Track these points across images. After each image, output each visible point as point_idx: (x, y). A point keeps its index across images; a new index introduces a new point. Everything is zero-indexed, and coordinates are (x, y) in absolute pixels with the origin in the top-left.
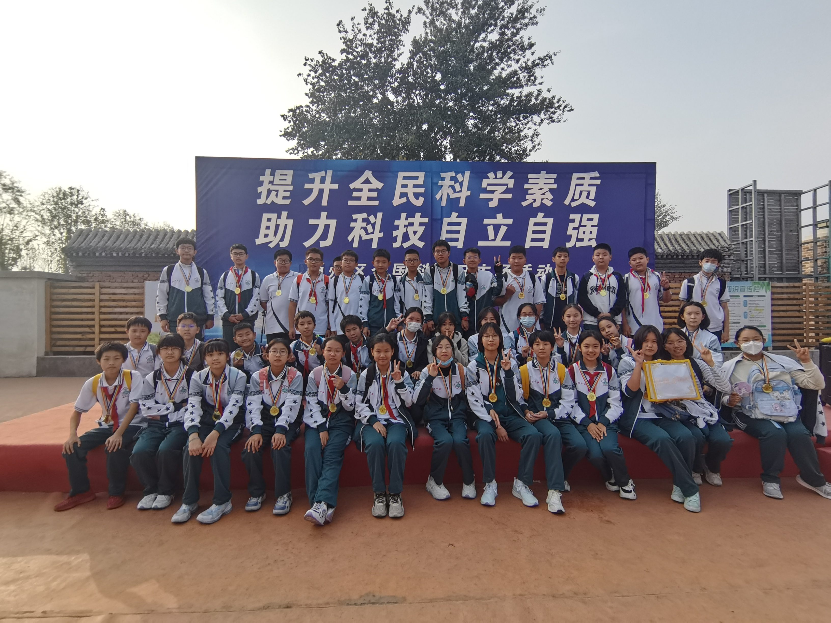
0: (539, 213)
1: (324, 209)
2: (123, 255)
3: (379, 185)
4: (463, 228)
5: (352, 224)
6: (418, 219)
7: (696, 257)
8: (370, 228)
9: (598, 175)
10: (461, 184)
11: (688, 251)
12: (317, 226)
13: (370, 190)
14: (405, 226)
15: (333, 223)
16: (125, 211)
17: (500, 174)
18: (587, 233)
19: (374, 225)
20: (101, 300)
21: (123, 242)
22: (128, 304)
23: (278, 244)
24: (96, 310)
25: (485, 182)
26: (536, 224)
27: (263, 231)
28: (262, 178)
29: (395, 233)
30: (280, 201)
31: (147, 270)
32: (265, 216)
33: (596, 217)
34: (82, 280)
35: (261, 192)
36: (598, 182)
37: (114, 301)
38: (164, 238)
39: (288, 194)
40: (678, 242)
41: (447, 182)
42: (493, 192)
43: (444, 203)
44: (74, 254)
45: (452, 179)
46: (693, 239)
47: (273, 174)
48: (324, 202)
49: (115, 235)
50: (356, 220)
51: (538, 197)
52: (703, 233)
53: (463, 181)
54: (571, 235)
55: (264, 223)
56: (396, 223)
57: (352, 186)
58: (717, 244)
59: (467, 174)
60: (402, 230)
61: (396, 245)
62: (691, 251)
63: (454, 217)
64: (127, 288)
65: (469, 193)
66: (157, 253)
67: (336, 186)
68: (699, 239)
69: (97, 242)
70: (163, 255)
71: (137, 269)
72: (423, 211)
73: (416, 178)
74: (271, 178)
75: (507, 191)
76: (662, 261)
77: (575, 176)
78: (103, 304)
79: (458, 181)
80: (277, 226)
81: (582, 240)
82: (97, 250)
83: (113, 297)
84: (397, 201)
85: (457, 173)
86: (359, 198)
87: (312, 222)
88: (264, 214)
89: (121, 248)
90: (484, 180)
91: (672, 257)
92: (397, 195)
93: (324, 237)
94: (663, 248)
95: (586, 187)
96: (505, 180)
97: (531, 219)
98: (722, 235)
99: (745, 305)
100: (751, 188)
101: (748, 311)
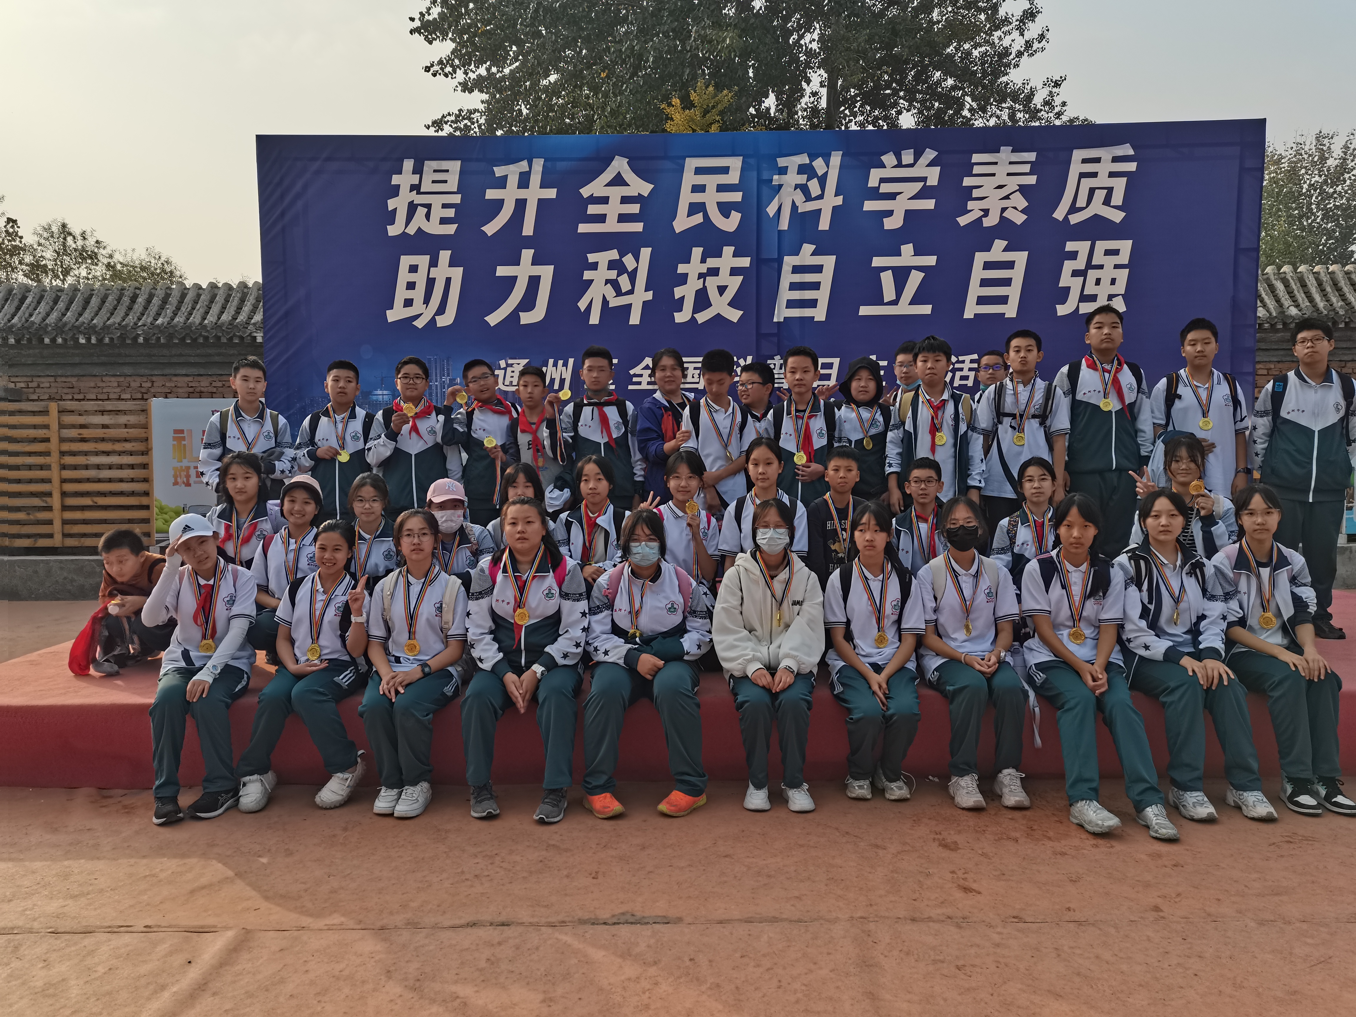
0: (997, 241)
1: (528, 242)
3: (645, 188)
4: (826, 278)
5: (587, 275)
6: (728, 259)
8: (624, 283)
9: (1131, 152)
10: (823, 181)
12: (512, 280)
13: (625, 200)
14: (701, 276)
15: (546, 273)
17: (908, 157)
18: (1106, 281)
19: (633, 276)
20: (62, 440)
22: (118, 447)
23: (433, 321)
24: (53, 460)
25: (875, 177)
26: (988, 266)
27: (401, 293)
28: (396, 179)
29: (678, 292)
30: (434, 228)
31: (147, 372)
32: (406, 261)
33: (1125, 246)
35: (395, 210)
36: (1132, 167)
37: (85, 440)
38: (181, 302)
39: (451, 213)
41: (793, 178)
42: (892, 196)
43: (784, 225)
45: (802, 169)
47: (418, 170)
48: (528, 229)
50: (594, 266)
51: (994, 204)
53: (826, 174)
54: (1068, 289)
55: (404, 276)
56: (682, 268)
57: (585, 192)
59: (836, 159)
60: (694, 284)
61: (681, 317)
63: (807, 255)
64: (113, 412)
65: (839, 201)
66: (170, 337)
67: (551, 193)
69: (43, 314)
70: (183, 339)
71: (127, 370)
72: (740, 241)
73: (725, 170)
74: (415, 179)
75: (924, 193)
77: (1078, 155)
78: (65, 447)
79: (816, 175)
80: (431, 282)
81: (1093, 298)
82: (46, 333)
83: (84, 433)
84: (682, 223)
85: (813, 157)
86: (601, 218)
87: (502, 271)
88: (403, 258)
90: (873, 171)
92: (683, 208)
93: (528, 303)
94: (1302, 306)
95: (1103, 180)
96: (920, 170)
97: (978, 255)
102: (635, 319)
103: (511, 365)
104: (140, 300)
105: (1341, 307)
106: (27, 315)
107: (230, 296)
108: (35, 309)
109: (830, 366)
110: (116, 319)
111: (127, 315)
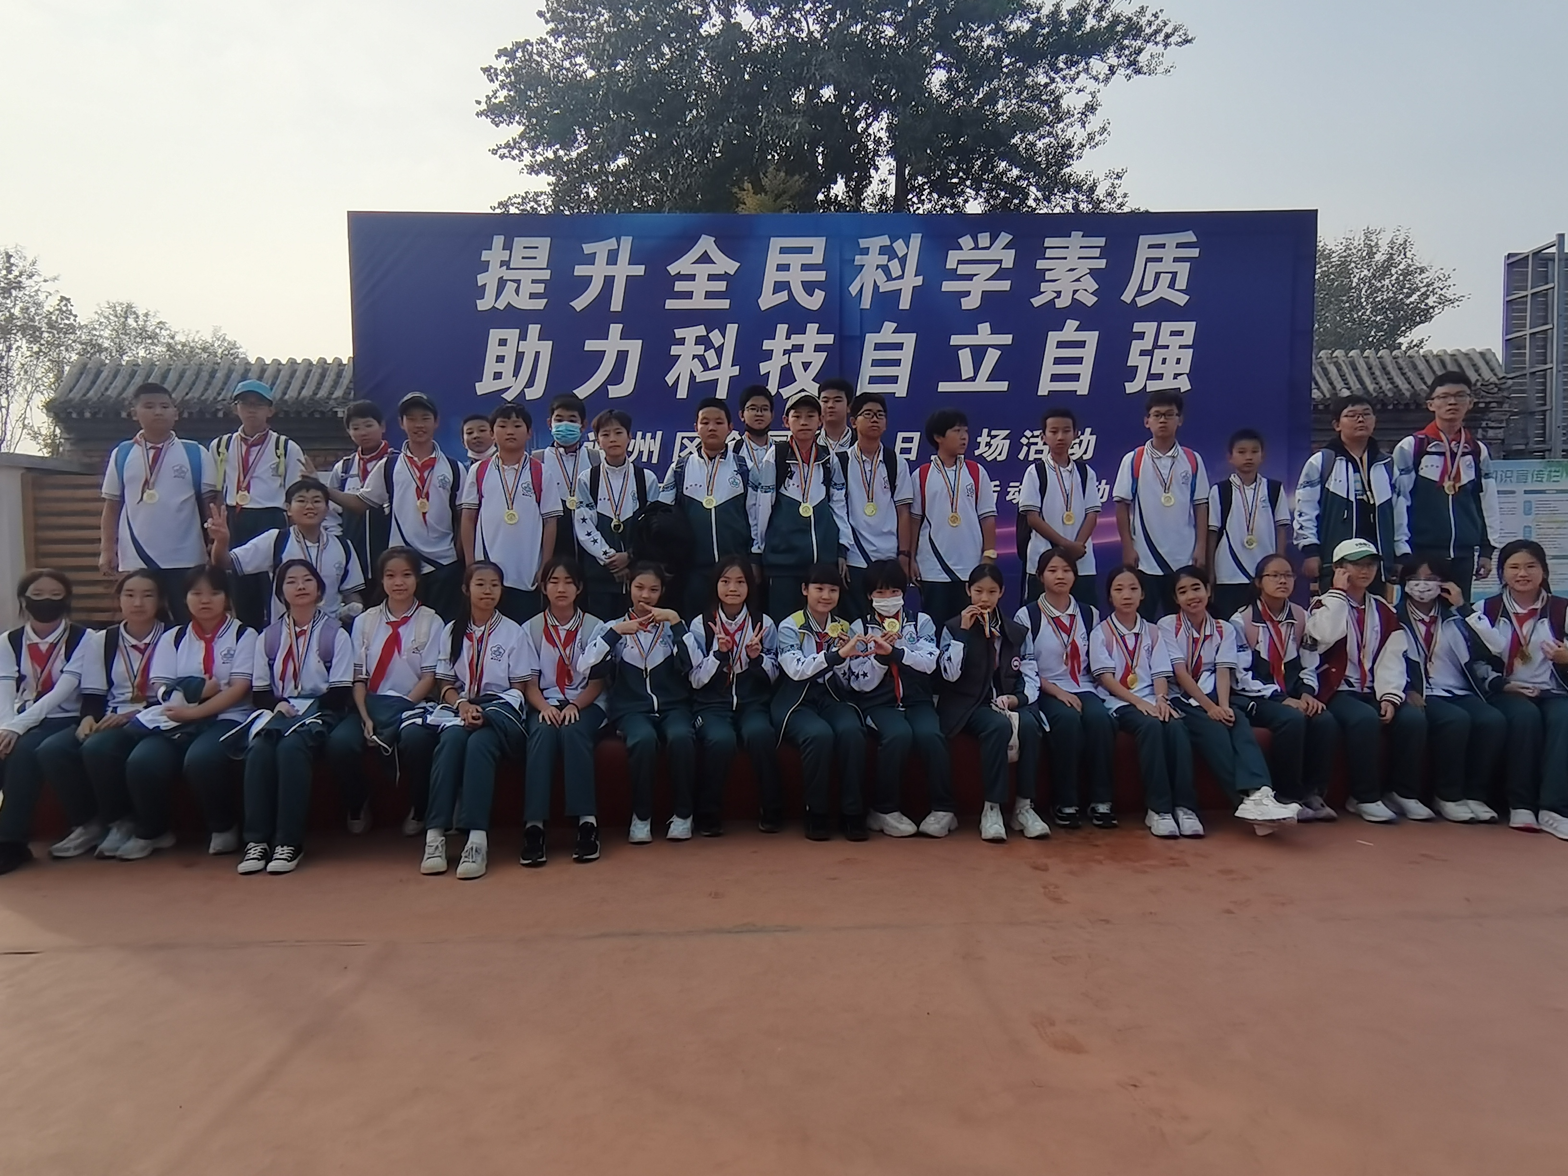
0: (1069, 321)
1: (616, 318)
3: (731, 266)
4: (907, 355)
5: (675, 350)
6: (812, 336)
8: (711, 358)
9: (1194, 239)
10: (903, 261)
11: (1408, 394)
12: (600, 355)
13: (712, 278)
14: (786, 352)
15: (634, 347)
18: (1171, 361)
19: (719, 352)
21: (191, 389)
23: (523, 393)
25: (952, 259)
26: (1061, 345)
27: (490, 366)
28: (485, 256)
29: (764, 368)
30: (523, 303)
32: (495, 335)
33: (1189, 328)
35: (485, 285)
36: (1195, 253)
39: (540, 288)
40: (1388, 373)
41: (873, 259)
42: (969, 277)
43: (866, 304)
44: (72, 416)
45: (883, 250)
47: (508, 246)
48: (616, 305)
50: (682, 342)
51: (1066, 286)
52: (1445, 351)
53: (906, 255)
54: (1136, 368)
55: (493, 350)
56: (767, 345)
57: (673, 269)
59: (916, 240)
60: (779, 361)
63: (888, 332)
65: (919, 281)
67: (639, 270)
69: (120, 388)
72: (823, 319)
73: (809, 250)
74: (505, 256)
75: (1000, 275)
77: (1144, 241)
79: (897, 256)
80: (520, 356)
81: (1160, 377)
84: (768, 300)
85: (893, 239)
86: (689, 295)
87: (591, 345)
88: (492, 332)
90: (950, 252)
92: (768, 286)
93: (617, 376)
94: (1354, 388)
95: (1168, 265)
96: (996, 252)
97: (1051, 334)
98: (1489, 356)
99: (1527, 512)
100: (1553, 250)
101: (1533, 525)
104: (218, 375)
105: (1389, 390)
106: (103, 389)
107: (309, 371)
108: (111, 383)
109: (910, 440)
110: (195, 394)
111: (206, 389)
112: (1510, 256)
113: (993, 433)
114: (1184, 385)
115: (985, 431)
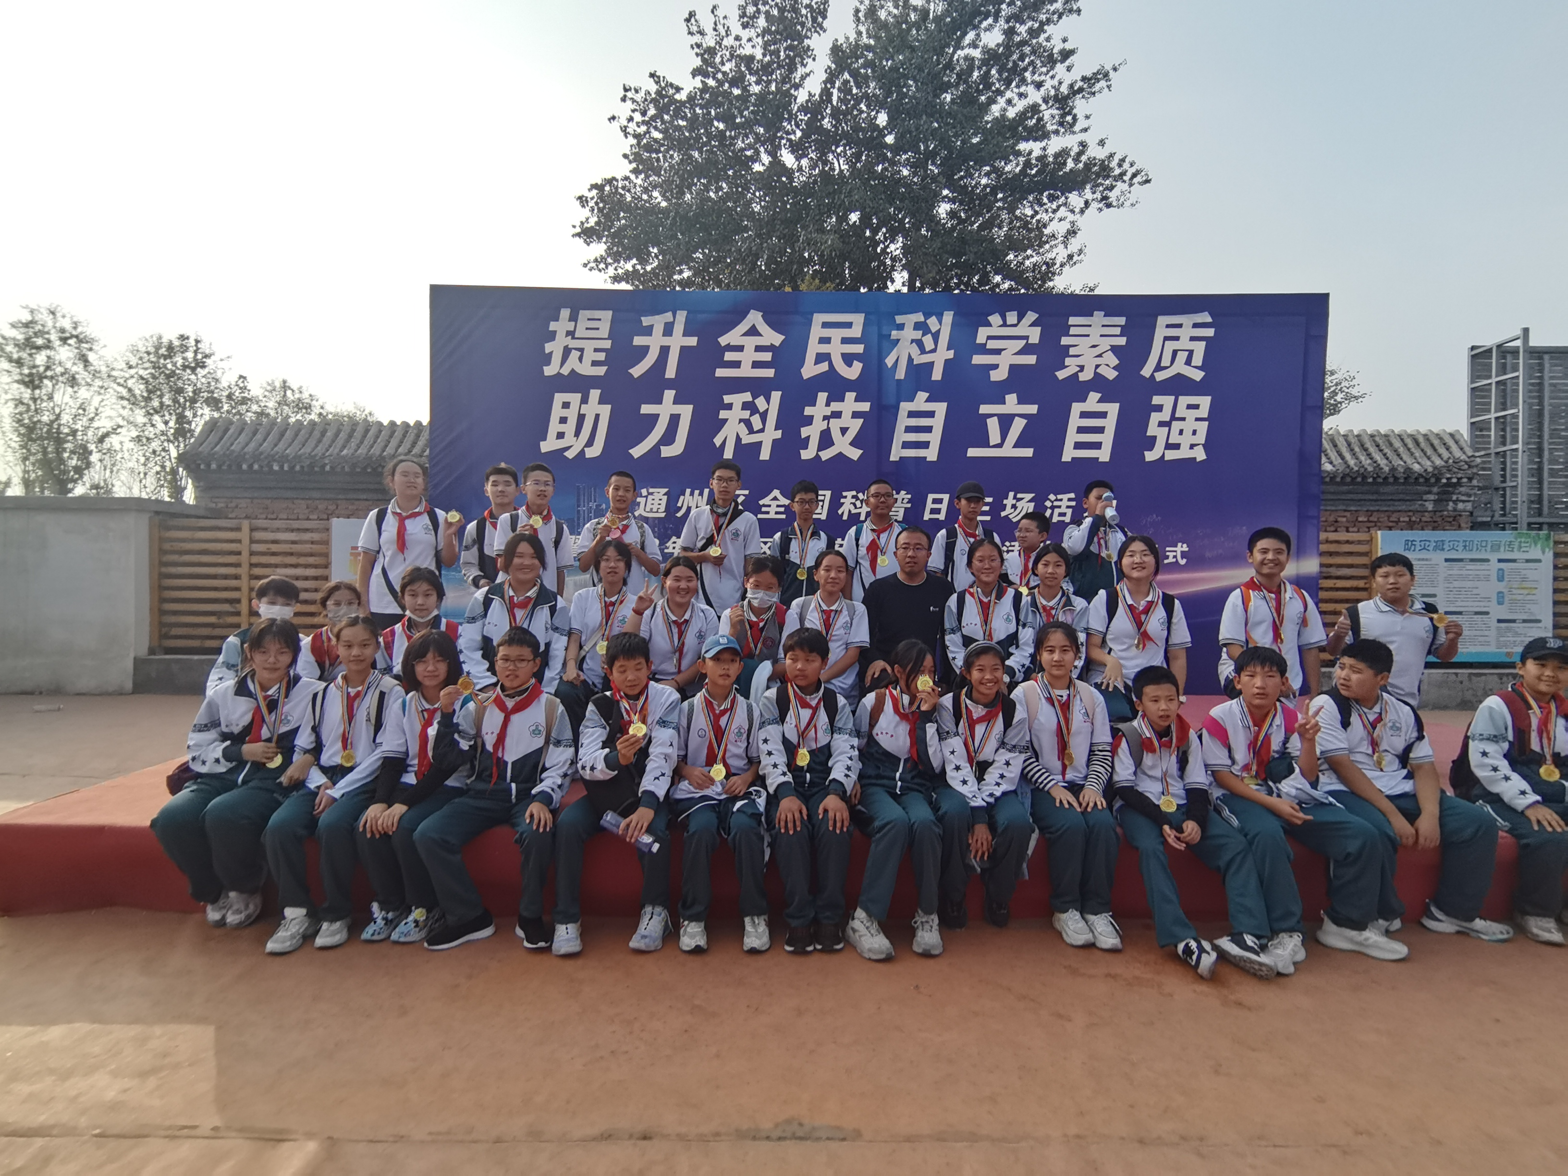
0: (1092, 393)
1: (670, 384)
2: (292, 468)
3: (776, 339)
4: (938, 423)
5: (723, 414)
6: (850, 404)
7: (1402, 481)
8: (756, 421)
9: (1209, 319)
10: (936, 336)
11: (1387, 469)
12: (655, 418)
13: (758, 349)
14: (826, 418)
15: (686, 411)
16: (284, 382)
17: (1012, 317)
18: (1188, 432)
19: (764, 416)
20: (252, 553)
21: (290, 445)
22: (302, 560)
23: (582, 452)
24: (243, 571)
25: (982, 334)
26: (1084, 415)
27: (554, 427)
28: (553, 326)
29: (805, 432)
30: (586, 369)
31: (333, 496)
32: (559, 398)
33: (1205, 402)
34: (217, 514)
35: (551, 353)
36: (1210, 332)
37: (274, 554)
39: (601, 356)
40: (1366, 450)
41: (909, 333)
42: (998, 352)
43: (901, 374)
44: (202, 467)
45: (918, 326)
46: (1397, 444)
47: (574, 318)
48: (671, 372)
49: (275, 431)
50: (729, 407)
51: (1089, 361)
52: (1418, 431)
53: (939, 331)
54: (1155, 438)
55: (557, 412)
56: (808, 411)
57: (723, 341)
58: (1446, 455)
59: (948, 317)
60: (819, 425)
61: (806, 455)
62: (1393, 469)
63: (921, 401)
64: (298, 530)
65: (951, 354)
66: (353, 466)
67: (693, 341)
68: (1411, 444)
71: (316, 494)
72: (861, 388)
73: (849, 325)
74: (571, 326)
75: (1027, 350)
76: (1332, 488)
77: (1163, 320)
78: (255, 560)
79: (930, 332)
80: (581, 418)
81: (1177, 447)
83: (274, 548)
84: (810, 370)
85: (927, 315)
86: (737, 364)
87: (646, 409)
88: (557, 395)
89: (288, 455)
90: (980, 329)
91: (1354, 479)
92: (810, 357)
93: (669, 438)
94: (1335, 463)
95: (1184, 343)
96: (1023, 329)
97: (1074, 405)
98: (1457, 437)
99: (1501, 578)
100: (1518, 343)
101: (1505, 591)
102: (765, 454)
103: (652, 494)
104: (329, 434)
106: (228, 445)
107: (407, 432)
108: (236, 439)
109: (939, 501)
110: (307, 449)
111: (317, 446)
112: (1473, 348)
113: (1019, 496)
114: (1200, 455)
115: (1011, 494)
